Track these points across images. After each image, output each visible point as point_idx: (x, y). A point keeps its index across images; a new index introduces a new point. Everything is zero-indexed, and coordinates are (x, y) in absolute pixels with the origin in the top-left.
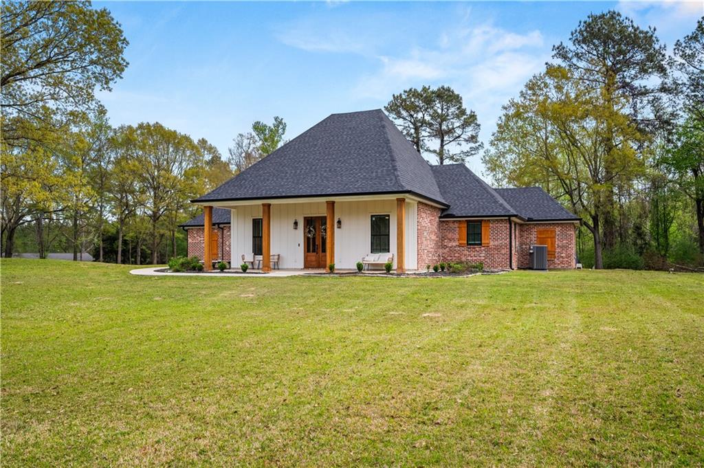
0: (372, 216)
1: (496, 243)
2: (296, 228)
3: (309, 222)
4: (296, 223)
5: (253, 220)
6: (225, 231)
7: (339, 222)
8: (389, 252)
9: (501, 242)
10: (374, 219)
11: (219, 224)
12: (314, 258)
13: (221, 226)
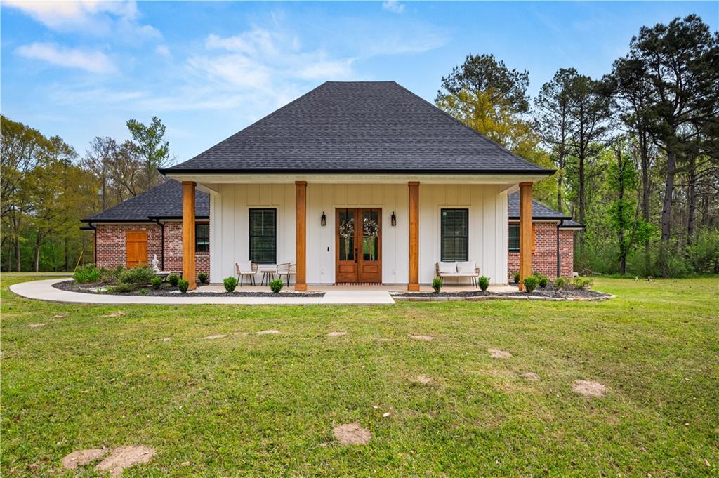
0: (442, 210)
1: (542, 250)
2: (323, 225)
3: (344, 216)
4: (324, 217)
5: (250, 210)
6: (167, 230)
7: (394, 217)
8: (467, 260)
9: (547, 248)
10: (445, 214)
11: (158, 218)
12: (351, 269)
13: (162, 221)
